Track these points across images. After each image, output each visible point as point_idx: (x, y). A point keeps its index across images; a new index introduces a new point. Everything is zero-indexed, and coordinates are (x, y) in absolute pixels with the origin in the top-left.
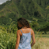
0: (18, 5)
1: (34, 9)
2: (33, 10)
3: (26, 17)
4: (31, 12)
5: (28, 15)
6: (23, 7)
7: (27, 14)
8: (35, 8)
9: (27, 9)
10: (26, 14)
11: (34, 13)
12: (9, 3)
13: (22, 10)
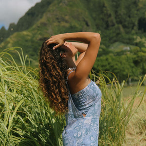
1: (138, 10)
2: (136, 12)
3: (115, 34)
4: (128, 19)
5: (119, 28)
6: (104, 6)
7: (116, 25)
8: (140, 5)
9: (116, 12)
10: (113, 25)
11: (136, 23)
13: (101, 16)
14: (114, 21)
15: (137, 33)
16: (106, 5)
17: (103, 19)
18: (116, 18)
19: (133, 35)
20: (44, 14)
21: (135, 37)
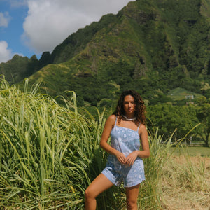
0: (143, 30)
1: (208, 49)
2: (206, 51)
3: (176, 78)
4: (195, 59)
5: (182, 71)
6: (165, 40)
7: (180, 66)
9: (181, 49)
10: (176, 66)
11: (205, 66)
12: (110, 26)
13: (161, 53)
14: (177, 60)
15: (205, 79)
16: (168, 39)
17: (162, 57)
18: (180, 56)
19: (200, 80)
20: (88, 44)
21: (202, 83)
